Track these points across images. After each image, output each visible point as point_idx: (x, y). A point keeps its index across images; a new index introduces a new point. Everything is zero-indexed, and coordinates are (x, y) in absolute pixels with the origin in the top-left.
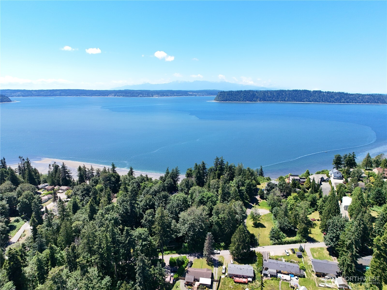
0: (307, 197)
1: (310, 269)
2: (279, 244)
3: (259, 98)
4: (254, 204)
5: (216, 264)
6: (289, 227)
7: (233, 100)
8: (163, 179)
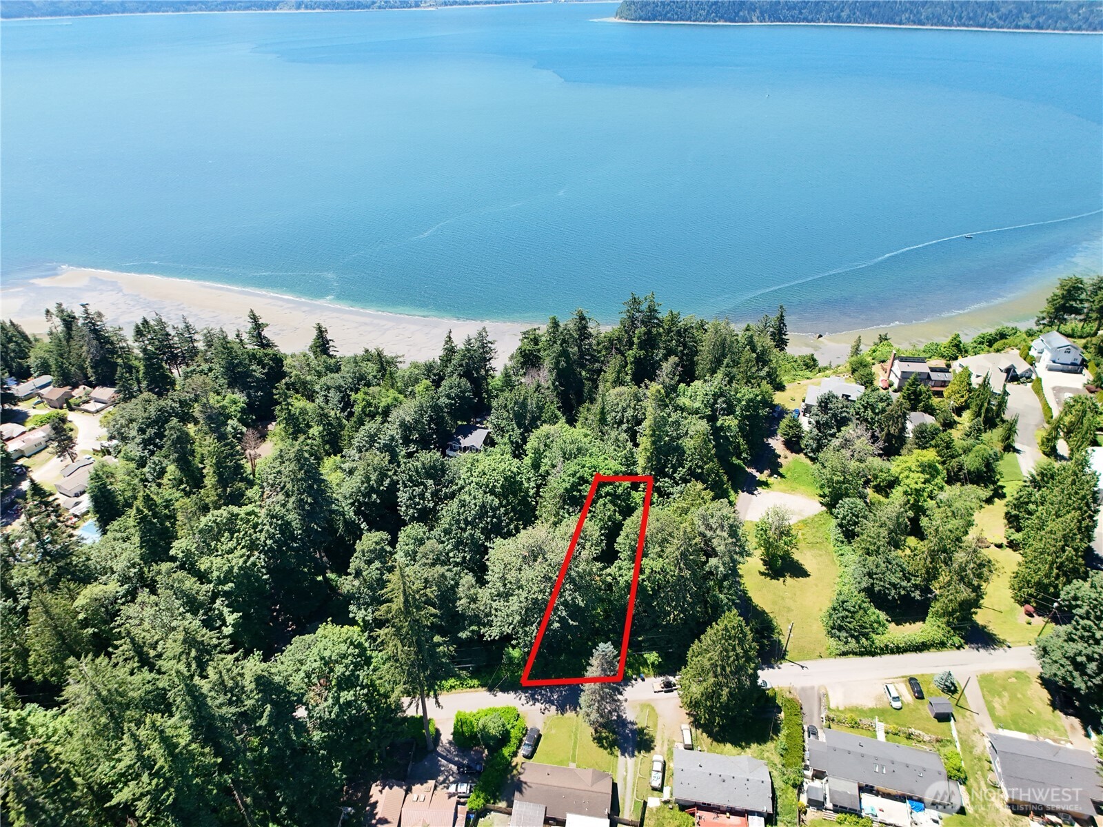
0: (961, 451)
1: (984, 776)
2: (862, 654)
3: (758, 11)
4: (766, 472)
5: (625, 737)
6: (903, 592)
7: (676, 17)
8: (435, 372)
